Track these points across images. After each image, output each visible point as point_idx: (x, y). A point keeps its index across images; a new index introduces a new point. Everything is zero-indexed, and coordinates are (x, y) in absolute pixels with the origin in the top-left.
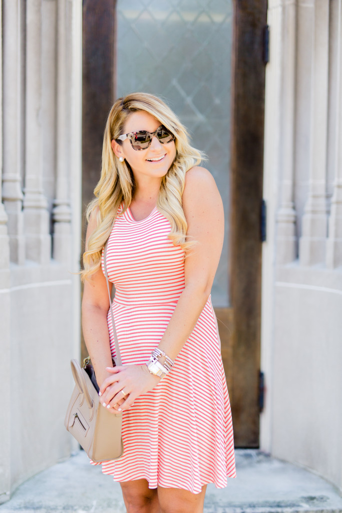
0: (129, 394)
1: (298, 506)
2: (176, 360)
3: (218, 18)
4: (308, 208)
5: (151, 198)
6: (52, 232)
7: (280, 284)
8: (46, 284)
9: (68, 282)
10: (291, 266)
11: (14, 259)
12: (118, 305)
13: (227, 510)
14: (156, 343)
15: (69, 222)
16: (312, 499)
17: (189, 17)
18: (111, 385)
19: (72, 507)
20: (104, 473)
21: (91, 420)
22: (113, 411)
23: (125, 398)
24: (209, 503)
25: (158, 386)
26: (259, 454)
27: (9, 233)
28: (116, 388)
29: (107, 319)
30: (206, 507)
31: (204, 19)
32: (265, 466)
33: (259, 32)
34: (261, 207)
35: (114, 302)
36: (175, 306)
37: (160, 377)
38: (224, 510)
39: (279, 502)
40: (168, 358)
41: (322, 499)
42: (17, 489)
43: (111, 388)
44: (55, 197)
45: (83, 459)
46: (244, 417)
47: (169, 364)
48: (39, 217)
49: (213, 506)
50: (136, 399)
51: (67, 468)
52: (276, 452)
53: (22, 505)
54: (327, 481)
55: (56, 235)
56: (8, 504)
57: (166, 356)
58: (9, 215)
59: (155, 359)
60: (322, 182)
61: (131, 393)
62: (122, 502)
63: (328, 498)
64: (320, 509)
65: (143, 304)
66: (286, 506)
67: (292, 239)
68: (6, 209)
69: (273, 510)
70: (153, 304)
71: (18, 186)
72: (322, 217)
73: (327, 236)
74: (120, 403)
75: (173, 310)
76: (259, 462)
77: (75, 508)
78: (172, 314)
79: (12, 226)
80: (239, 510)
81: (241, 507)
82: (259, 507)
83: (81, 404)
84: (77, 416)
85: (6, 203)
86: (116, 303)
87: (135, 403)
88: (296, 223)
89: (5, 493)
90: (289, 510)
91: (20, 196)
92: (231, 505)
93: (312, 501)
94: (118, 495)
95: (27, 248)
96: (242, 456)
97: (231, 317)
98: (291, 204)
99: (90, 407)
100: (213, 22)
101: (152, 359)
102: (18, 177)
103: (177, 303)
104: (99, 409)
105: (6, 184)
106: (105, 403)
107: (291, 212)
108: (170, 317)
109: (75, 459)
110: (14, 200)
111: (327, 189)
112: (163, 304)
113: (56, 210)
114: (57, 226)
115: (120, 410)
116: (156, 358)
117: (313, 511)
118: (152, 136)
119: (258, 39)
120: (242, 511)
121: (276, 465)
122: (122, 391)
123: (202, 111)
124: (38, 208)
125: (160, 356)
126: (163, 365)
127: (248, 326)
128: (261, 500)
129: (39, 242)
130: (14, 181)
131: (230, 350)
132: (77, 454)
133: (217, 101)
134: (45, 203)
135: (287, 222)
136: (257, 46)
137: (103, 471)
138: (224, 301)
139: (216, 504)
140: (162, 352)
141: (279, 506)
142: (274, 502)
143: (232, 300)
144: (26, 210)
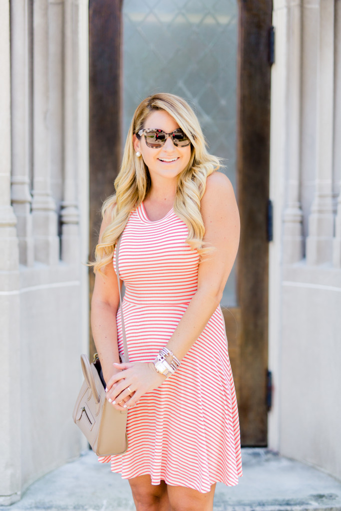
0: (135, 392)
1: (307, 504)
2: (183, 360)
3: (224, 20)
4: (315, 207)
5: (165, 199)
6: (60, 233)
7: (287, 284)
8: (55, 285)
9: (77, 283)
10: (298, 265)
11: (23, 260)
12: (128, 303)
13: (237, 508)
14: (164, 343)
15: (77, 223)
16: (321, 497)
17: (195, 19)
18: (117, 382)
19: (83, 507)
20: (113, 471)
21: (97, 414)
22: (118, 407)
23: (131, 395)
24: (219, 502)
25: (163, 384)
26: (267, 453)
27: (18, 236)
28: (122, 385)
29: (116, 318)
30: (216, 506)
31: (209, 21)
32: (273, 465)
33: (264, 34)
34: (268, 207)
35: (124, 301)
36: (186, 308)
37: (165, 376)
38: (234, 508)
39: (288, 501)
40: (175, 358)
41: (331, 497)
42: (28, 489)
43: (117, 385)
44: (62, 199)
45: (92, 458)
46: (252, 415)
47: (176, 363)
48: (47, 219)
49: (222, 505)
50: (142, 397)
51: (76, 468)
52: (284, 451)
53: (33, 505)
54: (336, 479)
55: (64, 237)
56: (20, 504)
57: (174, 356)
58: (18, 217)
59: (162, 358)
60: (329, 182)
61: (137, 390)
62: (132, 502)
63: (337, 496)
64: (329, 506)
65: (154, 304)
66: (296, 504)
67: (298, 238)
68: (15, 211)
69: (282, 508)
70: (164, 304)
71: (27, 188)
72: (330, 216)
73: (334, 235)
74: (125, 400)
75: (184, 311)
76: (267, 460)
77: (86, 507)
78: (182, 315)
79: (20, 228)
80: (248, 509)
81: (250, 505)
82: (268, 505)
83: (89, 399)
84: (84, 410)
85: (15, 205)
86: (126, 302)
87: (140, 400)
88: (303, 223)
89: (16, 493)
90: (298, 508)
91: (29, 198)
92: (240, 504)
93: (321, 499)
94: (128, 494)
95: (36, 249)
96: (250, 454)
97: (238, 316)
98: (297, 204)
99: (97, 402)
100: (218, 24)
101: (159, 357)
102: (27, 179)
103: (188, 305)
104: (105, 405)
105: (15, 187)
106: (111, 398)
107: (298, 212)
108: (180, 318)
109: (84, 459)
110: (22, 202)
111: (333, 189)
112: (173, 305)
113: (64, 212)
114: (65, 228)
115: (125, 406)
116: (164, 357)
117: (322, 509)
118: (167, 136)
119: (263, 40)
120: (251, 509)
121: (285, 463)
122: (128, 389)
123: (208, 113)
124: (46, 210)
125: (167, 355)
126: (170, 364)
127: (256, 325)
128: (270, 498)
129: (47, 244)
130: (23, 183)
131: (237, 350)
132: (86, 454)
133: (223, 102)
134: (53, 205)
135: (294, 221)
136: (262, 47)
137: (112, 469)
138: (231, 301)
139: (225, 503)
140: (169, 352)
141: (288, 504)
142: (284, 501)
143: (239, 300)
144: (34, 213)
